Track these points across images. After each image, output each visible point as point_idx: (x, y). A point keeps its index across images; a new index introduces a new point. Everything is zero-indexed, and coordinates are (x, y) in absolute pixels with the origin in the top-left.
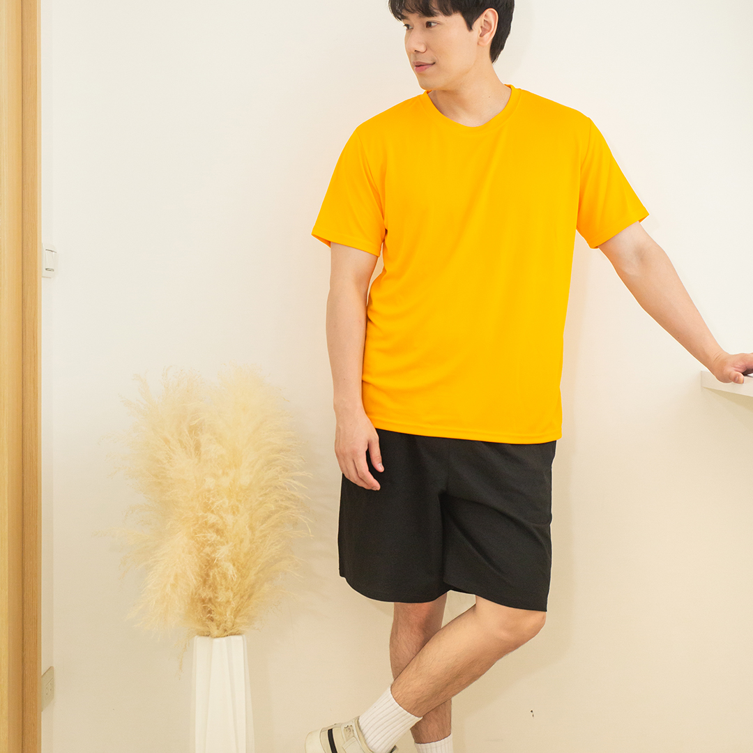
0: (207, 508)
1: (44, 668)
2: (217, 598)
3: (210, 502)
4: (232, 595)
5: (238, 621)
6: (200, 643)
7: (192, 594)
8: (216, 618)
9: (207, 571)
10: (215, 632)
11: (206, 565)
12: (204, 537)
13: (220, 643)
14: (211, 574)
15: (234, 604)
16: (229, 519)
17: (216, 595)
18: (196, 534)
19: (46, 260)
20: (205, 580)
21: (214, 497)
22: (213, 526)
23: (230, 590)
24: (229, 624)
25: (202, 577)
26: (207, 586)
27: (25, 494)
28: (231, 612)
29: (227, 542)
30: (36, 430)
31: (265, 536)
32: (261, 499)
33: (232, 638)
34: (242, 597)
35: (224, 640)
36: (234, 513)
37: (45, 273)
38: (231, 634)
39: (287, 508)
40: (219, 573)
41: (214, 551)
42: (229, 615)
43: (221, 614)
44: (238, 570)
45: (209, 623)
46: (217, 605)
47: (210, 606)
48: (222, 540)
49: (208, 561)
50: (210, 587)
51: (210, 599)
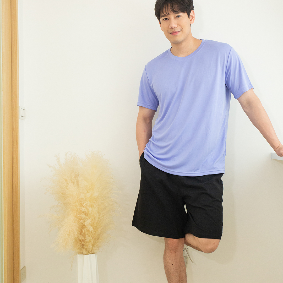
0: (81, 205)
1: (21, 267)
2: (85, 239)
3: (83, 203)
4: (91, 238)
5: (93, 248)
6: (79, 257)
7: (76, 238)
8: (85, 247)
9: (82, 229)
10: (85, 253)
11: (81, 227)
12: (81, 216)
13: (87, 257)
14: (83, 230)
15: (92, 242)
16: (90, 209)
17: (85, 238)
18: (77, 215)
19: (21, 113)
20: (81, 232)
21: (84, 201)
22: (84, 212)
23: (91, 237)
24: (90, 250)
25: (80, 232)
26: (82, 235)
27: (14, 201)
28: (91, 245)
29: (89, 218)
30: (18, 177)
31: (104, 216)
32: (102, 202)
33: (91, 255)
34: (95, 239)
35: (88, 255)
36: (92, 207)
37: (21, 117)
38: (91, 253)
39: (112, 205)
40: (86, 230)
41: (84, 222)
42: (90, 246)
43: (87, 246)
44: (94, 229)
45: (83, 249)
46: (86, 242)
47: (83, 243)
48: (87, 217)
49: (82, 226)
50: (83, 235)
51: (83, 240)
